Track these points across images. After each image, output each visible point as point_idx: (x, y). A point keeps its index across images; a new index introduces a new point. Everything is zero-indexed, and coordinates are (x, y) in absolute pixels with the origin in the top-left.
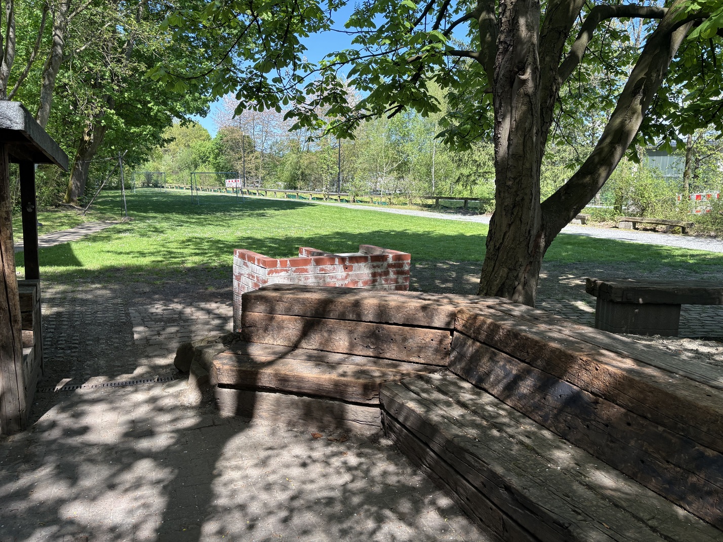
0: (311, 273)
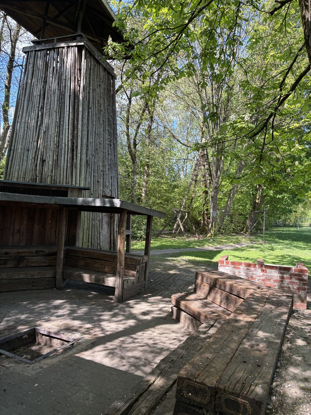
0: (241, 270)
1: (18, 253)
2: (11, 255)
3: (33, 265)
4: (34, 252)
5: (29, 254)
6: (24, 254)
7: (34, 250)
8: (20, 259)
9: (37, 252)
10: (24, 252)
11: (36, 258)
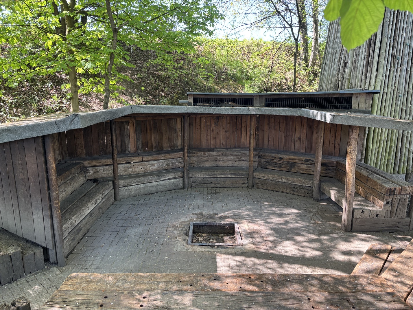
1: (290, 159)
2: (284, 160)
3: (303, 172)
4: (304, 160)
5: (298, 162)
6: (295, 161)
7: (304, 158)
8: (291, 165)
9: (306, 160)
10: (295, 159)
11: (306, 165)
